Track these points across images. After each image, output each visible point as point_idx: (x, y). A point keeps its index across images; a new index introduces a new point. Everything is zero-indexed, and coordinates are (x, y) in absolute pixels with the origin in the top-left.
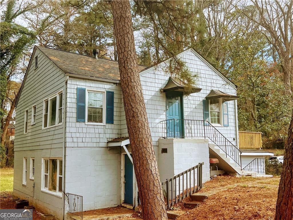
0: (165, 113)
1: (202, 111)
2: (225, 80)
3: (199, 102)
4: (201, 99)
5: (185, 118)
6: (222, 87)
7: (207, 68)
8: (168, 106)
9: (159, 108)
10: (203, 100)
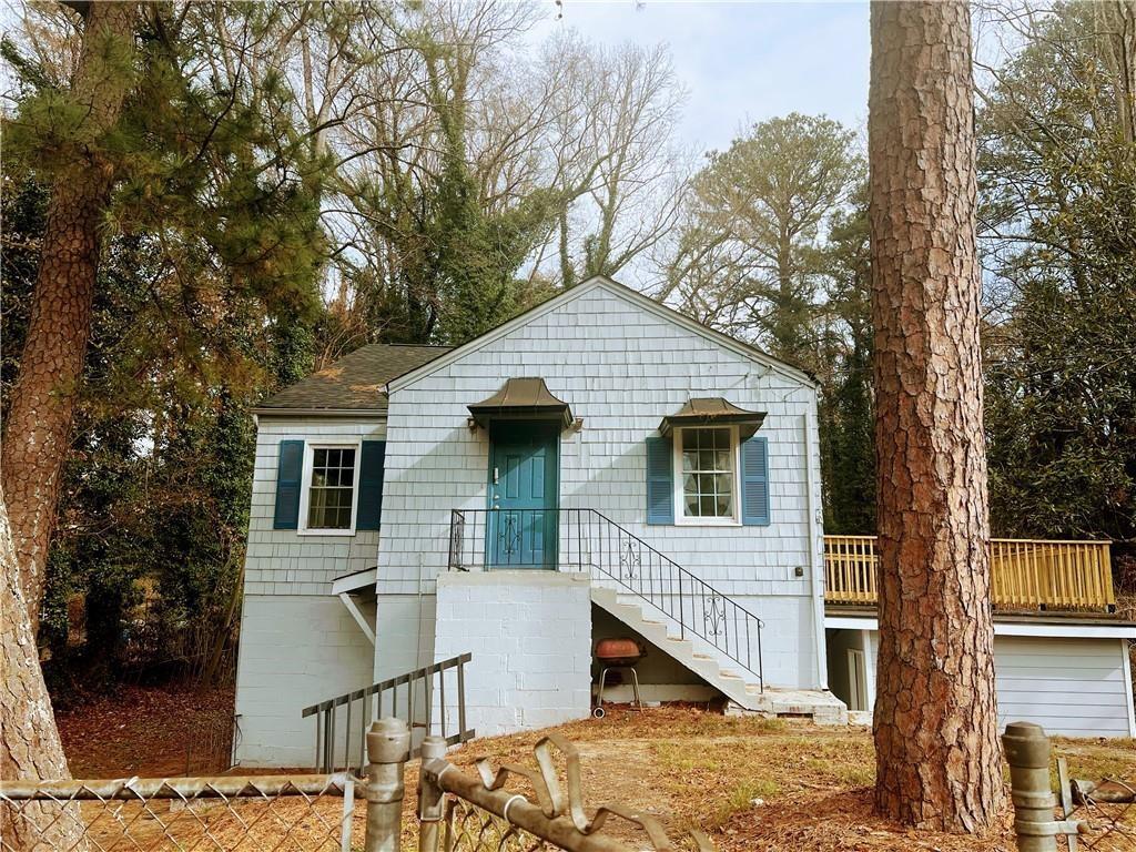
0: (484, 492)
1: (642, 475)
2: (754, 358)
3: (630, 446)
4: (640, 437)
5: (563, 502)
6: (741, 385)
7: (669, 331)
8: (497, 470)
9: (461, 476)
10: (648, 439)
